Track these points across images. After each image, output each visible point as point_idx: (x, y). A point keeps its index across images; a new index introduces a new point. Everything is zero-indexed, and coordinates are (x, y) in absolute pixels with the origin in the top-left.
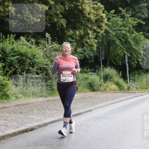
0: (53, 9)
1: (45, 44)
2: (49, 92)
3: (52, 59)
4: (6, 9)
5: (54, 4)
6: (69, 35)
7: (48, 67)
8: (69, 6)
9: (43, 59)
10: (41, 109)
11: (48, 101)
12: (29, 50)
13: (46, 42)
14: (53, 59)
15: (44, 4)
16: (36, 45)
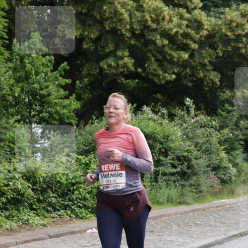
0: (197, 56)
1: (184, 116)
2: (193, 196)
3: (197, 141)
4: (121, 62)
5: (199, 48)
6: (225, 99)
7: (191, 155)
8: (224, 49)
9: (183, 142)
10: (184, 224)
11: (193, 211)
12: (159, 129)
13: (185, 112)
14: (199, 141)
15: (181, 50)
16: (168, 118)
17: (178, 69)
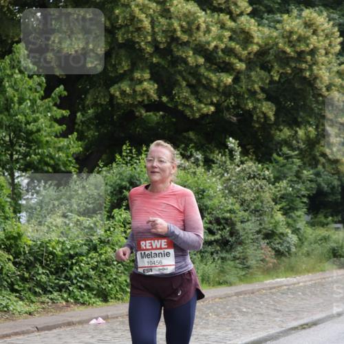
0: (244, 80)
1: (225, 162)
2: (238, 273)
3: (243, 198)
4: (138, 88)
5: (247, 68)
6: (282, 140)
7: (236, 217)
8: (281, 71)
9: (223, 198)
10: (225, 312)
11: (238, 294)
12: (191, 180)
13: (228, 158)
14: (246, 198)
15: (222, 72)
16: (204, 166)
17: (218, 98)
